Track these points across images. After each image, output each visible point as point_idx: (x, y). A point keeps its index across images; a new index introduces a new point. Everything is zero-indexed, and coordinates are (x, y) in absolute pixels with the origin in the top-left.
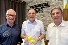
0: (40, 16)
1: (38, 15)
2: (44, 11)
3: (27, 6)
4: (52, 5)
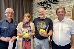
0: (47, 13)
2: (52, 7)
3: (34, 2)
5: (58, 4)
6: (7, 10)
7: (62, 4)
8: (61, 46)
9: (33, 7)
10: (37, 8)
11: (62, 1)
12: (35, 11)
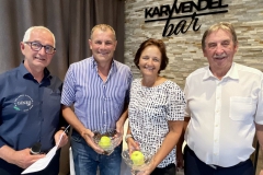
0: (183, 46)
1: (179, 42)
3: (131, 7)
4: (236, 7)
5: (226, 16)
6: (32, 35)
7: (241, 17)
8: (218, 167)
9: (127, 25)
10: (143, 28)
11: (242, 6)
12: (133, 40)
